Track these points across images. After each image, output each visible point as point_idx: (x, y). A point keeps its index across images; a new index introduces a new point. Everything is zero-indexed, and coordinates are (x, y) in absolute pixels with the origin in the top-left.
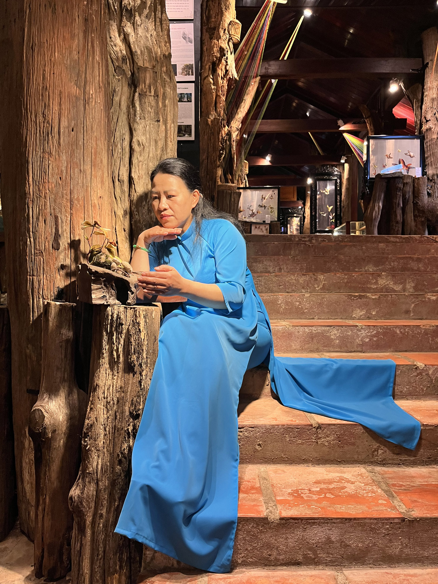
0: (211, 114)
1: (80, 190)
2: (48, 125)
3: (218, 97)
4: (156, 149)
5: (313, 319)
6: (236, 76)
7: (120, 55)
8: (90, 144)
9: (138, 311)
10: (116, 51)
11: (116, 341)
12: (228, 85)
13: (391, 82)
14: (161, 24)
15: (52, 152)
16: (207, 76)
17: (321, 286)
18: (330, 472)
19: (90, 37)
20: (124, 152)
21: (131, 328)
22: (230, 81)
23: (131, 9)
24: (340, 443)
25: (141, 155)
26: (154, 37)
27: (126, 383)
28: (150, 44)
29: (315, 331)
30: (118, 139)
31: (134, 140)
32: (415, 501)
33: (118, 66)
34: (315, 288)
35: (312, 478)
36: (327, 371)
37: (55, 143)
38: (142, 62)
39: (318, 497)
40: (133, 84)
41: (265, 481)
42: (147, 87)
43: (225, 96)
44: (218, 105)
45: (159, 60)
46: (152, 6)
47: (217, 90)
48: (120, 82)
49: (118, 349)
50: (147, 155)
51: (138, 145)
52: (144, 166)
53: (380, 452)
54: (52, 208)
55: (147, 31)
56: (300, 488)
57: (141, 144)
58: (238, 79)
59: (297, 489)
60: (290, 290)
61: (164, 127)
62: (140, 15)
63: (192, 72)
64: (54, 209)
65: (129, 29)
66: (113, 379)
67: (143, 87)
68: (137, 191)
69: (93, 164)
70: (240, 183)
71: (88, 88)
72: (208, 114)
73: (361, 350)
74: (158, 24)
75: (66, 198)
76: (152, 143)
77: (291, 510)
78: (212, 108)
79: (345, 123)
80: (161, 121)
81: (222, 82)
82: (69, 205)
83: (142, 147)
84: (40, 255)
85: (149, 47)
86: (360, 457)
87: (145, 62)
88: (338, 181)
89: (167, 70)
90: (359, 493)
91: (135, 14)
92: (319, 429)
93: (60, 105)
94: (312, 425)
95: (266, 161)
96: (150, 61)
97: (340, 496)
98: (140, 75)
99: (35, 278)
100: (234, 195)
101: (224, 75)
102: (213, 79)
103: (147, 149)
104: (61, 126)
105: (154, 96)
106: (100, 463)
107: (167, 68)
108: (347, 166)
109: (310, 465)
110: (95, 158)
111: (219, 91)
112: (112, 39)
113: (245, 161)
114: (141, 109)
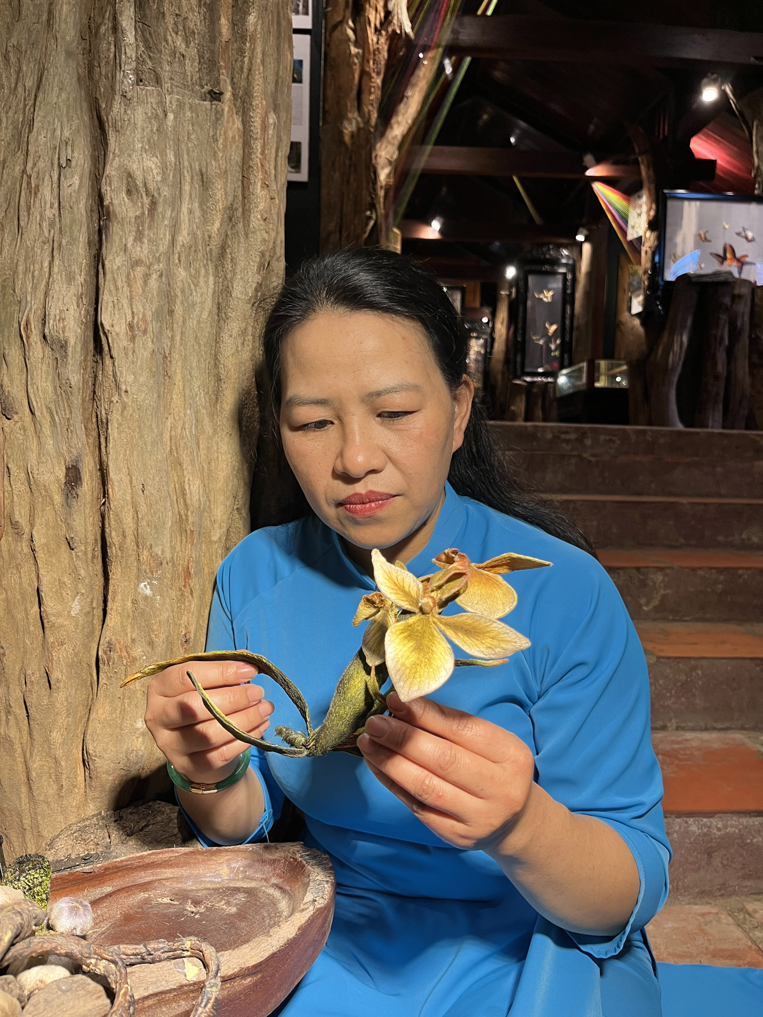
0: (348, 119)
3: (365, 78)
4: (204, 212)
5: (664, 728)
6: (408, 27)
12: (389, 51)
13: (705, 81)
16: (341, 22)
20: (67, 219)
22: (395, 39)
25: (139, 237)
30: (41, 164)
31: (112, 169)
43: (382, 76)
44: (365, 97)
47: (364, 60)
50: (168, 237)
51: (129, 192)
52: (153, 282)
57: (142, 190)
58: (412, 35)
61: (238, 124)
63: (306, 6)
68: (123, 388)
72: (341, 116)
76: (187, 188)
78: (351, 103)
79: (598, 161)
80: (228, 95)
81: (375, 40)
83: (146, 201)
88: (569, 277)
95: (432, 231)
101: (382, 24)
102: (354, 31)
103: (165, 212)
108: (587, 248)
111: (368, 62)
113: (396, 230)
114: (144, 39)
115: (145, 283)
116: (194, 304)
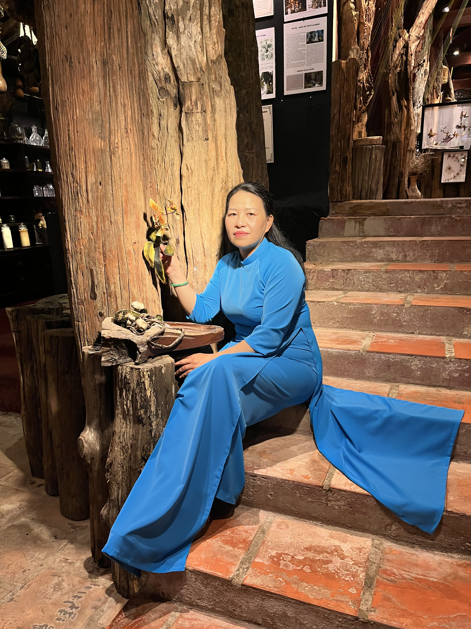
0: (352, 49)
1: (112, 241)
2: (77, 185)
4: (206, 170)
5: (413, 333)
7: (162, 74)
8: (120, 194)
9: (141, 372)
10: (159, 71)
11: (126, 397)
14: (210, 21)
15: (82, 210)
16: (347, 1)
17: (442, 286)
18: (331, 537)
19: (111, 81)
20: (174, 178)
21: (136, 388)
23: (173, 16)
24: (351, 509)
25: (189, 180)
26: (198, 43)
27: (137, 432)
28: (193, 53)
29: (393, 359)
30: (168, 165)
31: (183, 163)
32: (389, 599)
33: (161, 88)
34: (435, 287)
35: (308, 541)
36: (376, 419)
37: (85, 201)
38: (186, 77)
39: (295, 567)
40: (179, 102)
41: (261, 535)
42: (193, 104)
45: (204, 70)
46: (196, 3)
47: (360, 16)
48: (165, 104)
49: (127, 403)
50: (197, 179)
51: (186, 169)
52: (193, 192)
53: (394, 527)
54: (87, 262)
55: (190, 38)
56: (286, 552)
57: (189, 168)
59: (282, 553)
60: (403, 289)
61: (214, 145)
62: (183, 19)
63: (325, 2)
64: (89, 263)
65: (171, 41)
66: (127, 427)
67: (189, 104)
69: (124, 212)
70: (435, 97)
71: (112, 138)
73: (448, 385)
74: (206, 22)
75: (99, 252)
76: (201, 165)
77: (257, 578)
78: (353, 41)
80: (210, 138)
81: (366, 4)
82: (102, 257)
83: (190, 171)
84: (81, 304)
85: (192, 58)
86: (371, 527)
87: (189, 76)
89: (216, 78)
90: (339, 573)
91: (178, 20)
92: (330, 492)
93: (86, 163)
94: (322, 487)
96: (195, 73)
97: (316, 572)
98: (186, 92)
99: (80, 323)
100: (376, 151)
102: (355, 3)
103: (196, 173)
104: (88, 184)
105: (201, 112)
106: (120, 494)
107: (215, 74)
109: (319, 523)
110: (127, 206)
111: (363, 17)
112: (155, 56)
113: (444, 67)
114: (189, 129)
116: (204, 195)
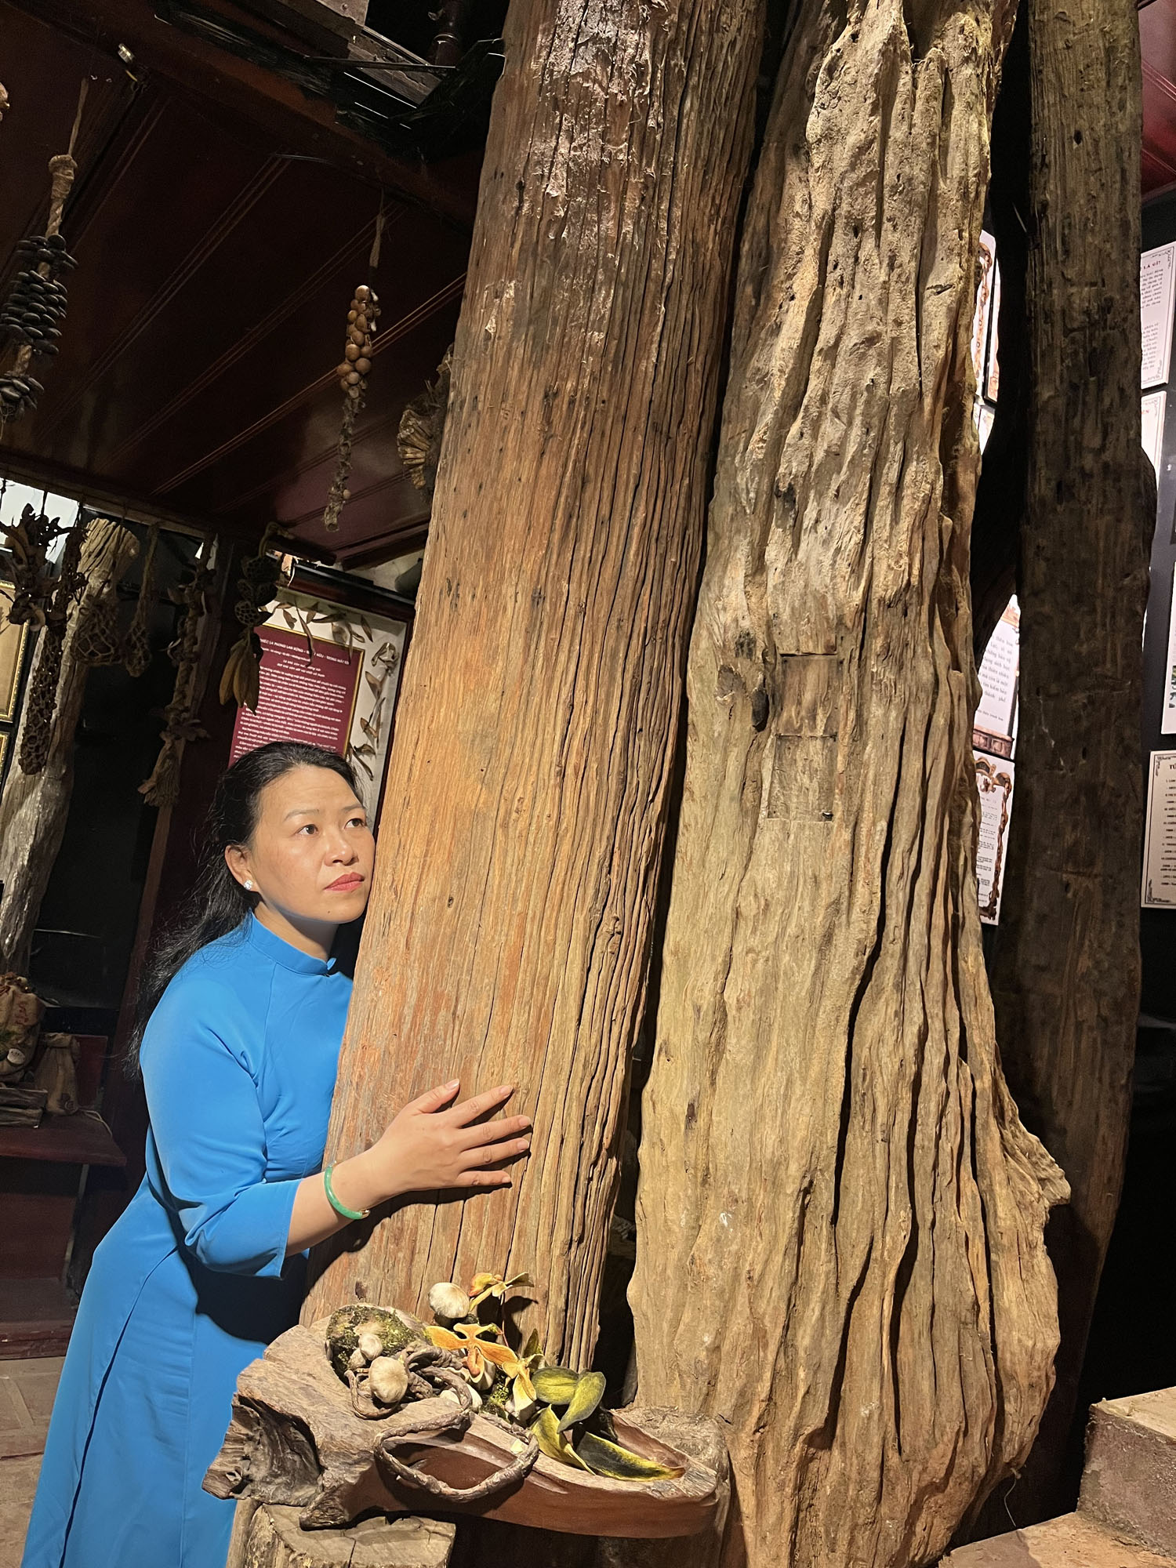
1: (445, 1070)
2: (394, 897)
4: (814, 908)
7: (732, 633)
8: (499, 938)
10: (726, 626)
15: (389, 966)
25: (754, 931)
26: (847, 553)
33: (725, 669)
37: (402, 946)
38: (793, 642)
42: (803, 713)
45: (850, 625)
46: (863, 455)
50: (778, 929)
51: (755, 896)
54: (365, 1118)
55: (827, 542)
57: (760, 895)
61: (847, 835)
62: (820, 496)
65: (775, 551)
67: (794, 714)
69: (499, 993)
71: (510, 785)
74: (883, 501)
80: (838, 815)
85: (819, 592)
87: (802, 638)
91: (805, 498)
96: (821, 632)
98: (789, 680)
104: (420, 898)
105: (824, 739)
110: (512, 975)
112: (725, 589)
114: (780, 781)
115: (754, 966)
